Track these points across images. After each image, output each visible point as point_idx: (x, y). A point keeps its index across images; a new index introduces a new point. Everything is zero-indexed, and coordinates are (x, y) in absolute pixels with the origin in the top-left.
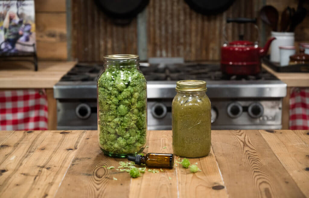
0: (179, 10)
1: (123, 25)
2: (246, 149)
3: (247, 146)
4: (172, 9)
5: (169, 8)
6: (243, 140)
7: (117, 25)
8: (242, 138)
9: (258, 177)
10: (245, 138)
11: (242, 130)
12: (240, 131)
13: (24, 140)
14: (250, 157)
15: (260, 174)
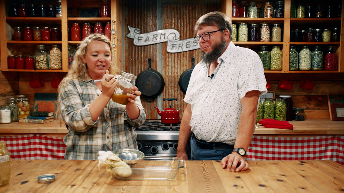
0: (178, 94)
1: (150, 102)
2: (204, 172)
3: (205, 171)
4: (175, 94)
5: (173, 93)
6: (203, 167)
7: (147, 101)
8: (203, 165)
9: (208, 191)
10: (204, 166)
11: (203, 161)
12: (202, 161)
13: (89, 166)
14: (206, 178)
15: (209, 188)
